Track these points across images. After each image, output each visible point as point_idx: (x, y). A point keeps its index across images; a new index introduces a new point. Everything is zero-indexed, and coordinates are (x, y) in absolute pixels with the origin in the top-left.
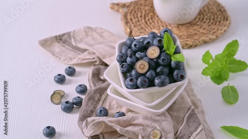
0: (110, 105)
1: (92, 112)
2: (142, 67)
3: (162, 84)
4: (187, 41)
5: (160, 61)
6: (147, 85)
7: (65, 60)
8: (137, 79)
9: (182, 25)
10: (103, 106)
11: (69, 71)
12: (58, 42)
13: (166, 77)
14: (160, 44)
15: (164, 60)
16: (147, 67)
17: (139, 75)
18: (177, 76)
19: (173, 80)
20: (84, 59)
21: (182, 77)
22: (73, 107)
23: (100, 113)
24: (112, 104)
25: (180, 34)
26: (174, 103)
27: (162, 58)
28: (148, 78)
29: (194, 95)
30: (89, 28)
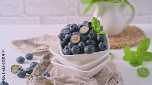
0: (53, 73)
2: (75, 39)
3: (90, 51)
5: (89, 35)
8: (71, 47)
10: (48, 72)
11: (28, 56)
13: (92, 46)
14: (90, 25)
16: (79, 39)
17: (73, 45)
18: (101, 46)
19: (98, 50)
21: (105, 48)
22: (26, 74)
24: (54, 73)
27: (91, 33)
28: (79, 47)
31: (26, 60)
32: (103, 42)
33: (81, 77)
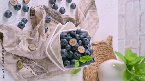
0: (52, 25)
1: (49, 14)
2: (73, 42)
3: (62, 53)
4: (88, 77)
5: (76, 53)
6: (62, 44)
7: (80, 4)
8: (66, 39)
9: (97, 75)
10: (52, 21)
11: (74, 5)
12: (91, 3)
13: (66, 55)
14: (86, 54)
15: (76, 55)
16: (73, 45)
17: (68, 40)
18: (66, 62)
19: (64, 60)
20: (80, 15)
21: (65, 65)
22: (52, 4)
23: (48, 18)
24: (53, 26)
25: (92, 73)
27: (78, 54)
28: (66, 45)
29: (55, 75)
30: (98, 21)
31: (70, 4)
32: (70, 64)
33: (43, 46)
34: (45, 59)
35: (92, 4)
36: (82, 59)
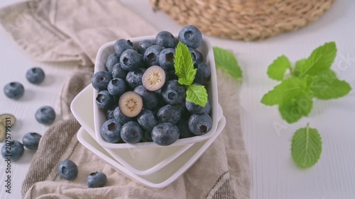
1: (51, 167)
2: (131, 104)
5: (165, 96)
7: (33, 51)
10: (71, 159)
11: (32, 76)
12: (31, 13)
13: (172, 129)
14: (169, 63)
15: (171, 95)
17: (125, 119)
18: (195, 127)
20: (62, 56)
21: (204, 130)
23: (63, 172)
25: (243, 13)
26: (199, 161)
27: (169, 91)
28: (141, 127)
31: (27, 86)
32: (201, 114)
34: (189, 179)
35: (36, 7)
36: (184, 75)
